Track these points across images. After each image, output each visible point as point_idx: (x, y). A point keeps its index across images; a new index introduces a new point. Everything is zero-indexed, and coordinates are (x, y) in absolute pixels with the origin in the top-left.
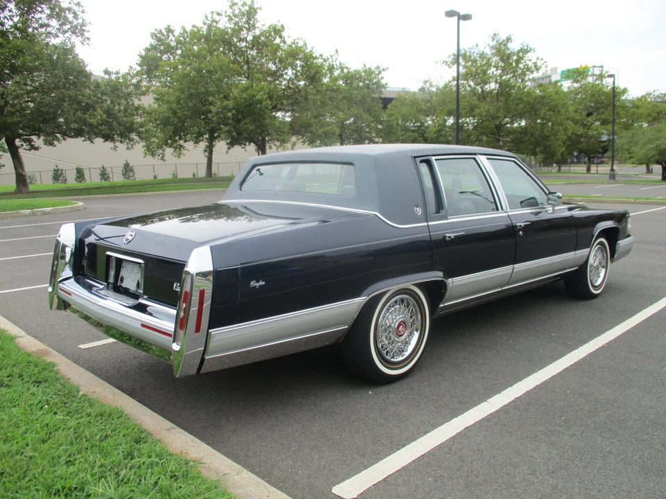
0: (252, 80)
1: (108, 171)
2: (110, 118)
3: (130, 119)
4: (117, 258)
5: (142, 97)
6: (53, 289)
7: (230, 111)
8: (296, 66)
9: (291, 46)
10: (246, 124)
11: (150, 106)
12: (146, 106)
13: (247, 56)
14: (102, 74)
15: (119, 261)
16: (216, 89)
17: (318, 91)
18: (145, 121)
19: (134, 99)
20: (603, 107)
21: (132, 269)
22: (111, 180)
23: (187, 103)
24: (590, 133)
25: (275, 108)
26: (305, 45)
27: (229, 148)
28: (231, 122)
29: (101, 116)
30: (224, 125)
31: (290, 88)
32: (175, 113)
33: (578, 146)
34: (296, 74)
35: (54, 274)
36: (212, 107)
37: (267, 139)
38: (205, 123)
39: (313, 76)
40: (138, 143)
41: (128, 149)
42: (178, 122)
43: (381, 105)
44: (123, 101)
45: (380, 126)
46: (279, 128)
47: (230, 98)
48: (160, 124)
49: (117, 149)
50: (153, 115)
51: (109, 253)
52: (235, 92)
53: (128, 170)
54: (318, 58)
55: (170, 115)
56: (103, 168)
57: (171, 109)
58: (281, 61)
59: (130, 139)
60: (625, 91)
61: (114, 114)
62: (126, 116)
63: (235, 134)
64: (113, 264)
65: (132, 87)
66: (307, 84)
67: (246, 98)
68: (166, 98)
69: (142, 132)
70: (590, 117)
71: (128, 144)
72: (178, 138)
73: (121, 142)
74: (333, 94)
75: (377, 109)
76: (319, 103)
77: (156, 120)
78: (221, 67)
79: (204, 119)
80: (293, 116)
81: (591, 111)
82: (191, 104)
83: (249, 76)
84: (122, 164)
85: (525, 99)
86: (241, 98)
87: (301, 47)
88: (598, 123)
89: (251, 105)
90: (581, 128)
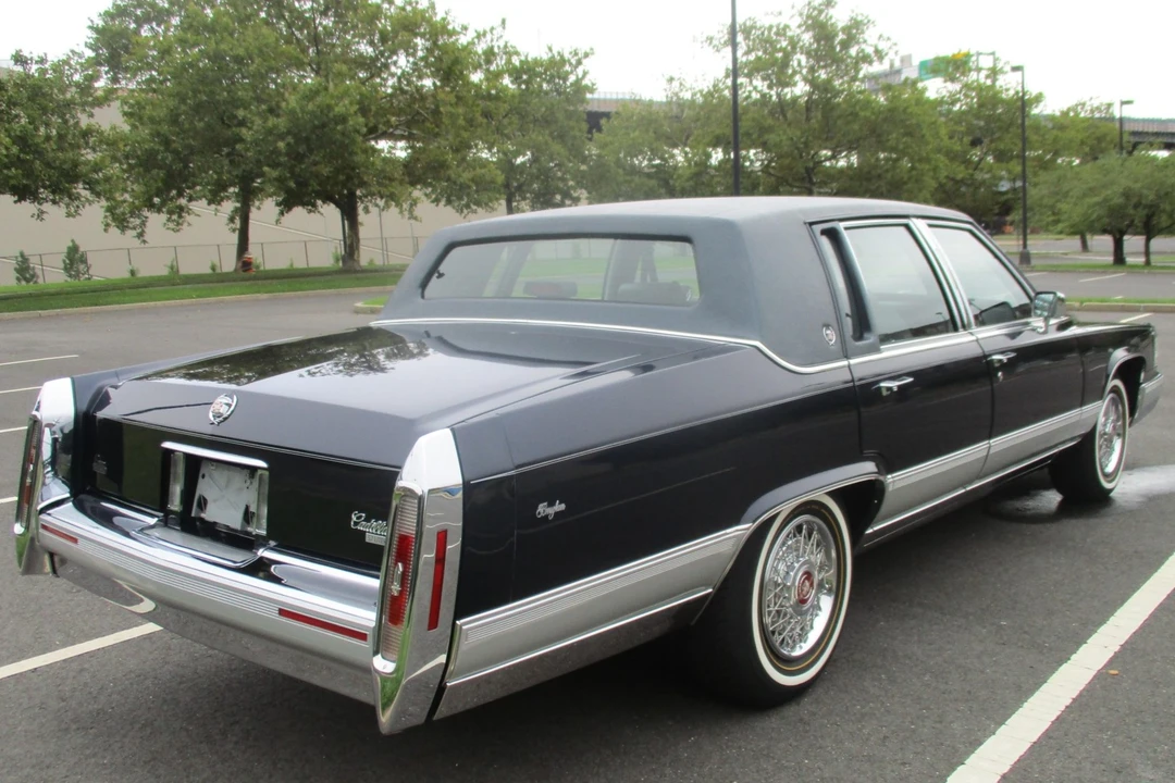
0: (326, 76)
1: (34, 262)
2: (28, 154)
3: (70, 155)
4: (188, 456)
5: (96, 111)
6: (27, 528)
7: (282, 137)
8: (415, 47)
9: (403, 9)
10: (315, 164)
11: (113, 128)
12: (106, 128)
13: (316, 28)
14: (11, 64)
15: (194, 463)
16: (251, 94)
17: (459, 98)
18: (103, 159)
19: (79, 115)
20: (1000, 128)
21: (229, 482)
22: (40, 281)
23: (192, 122)
24: (979, 176)
25: (375, 132)
26: (432, 6)
27: (282, 213)
28: (283, 159)
29: (7, 149)
30: (269, 166)
31: (403, 92)
32: (167, 143)
34: (415, 64)
35: (27, 493)
36: (244, 131)
37: (358, 193)
38: (232, 162)
39: (450, 68)
40: (90, 202)
41: (69, 215)
42: (174, 160)
43: (585, 126)
44: (55, 119)
45: (583, 167)
46: (383, 171)
47: (281, 112)
48: (136, 165)
49: (45, 216)
50: (121, 145)
51: (168, 445)
52: (292, 101)
53: (75, 259)
54: (459, 33)
55: (156, 147)
56: (22, 255)
57: (158, 134)
58: (384, 39)
59: (70, 196)
60: (1038, 99)
61: (37, 145)
62: (61, 149)
63: (292, 184)
64: (179, 470)
65: (74, 89)
66: (438, 84)
67: (313, 111)
68: (148, 111)
69: (97, 182)
70: (978, 148)
71: (68, 206)
72: (174, 192)
73: (54, 202)
74: (489, 103)
75: (578, 134)
76: (461, 122)
77: (127, 157)
78: (261, 51)
79: (228, 155)
80: (411, 147)
81: (979, 135)
82: (201, 124)
83: (319, 68)
84: (64, 248)
85: (862, 114)
86: (303, 111)
87: (424, 11)
88: (990, 159)
89: (324, 125)
90: (962, 167)
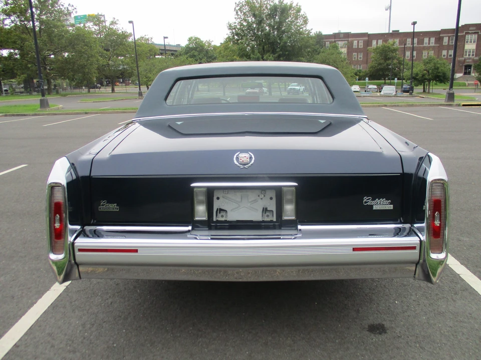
21: (243, 198)
33: (104, 73)
51: (198, 184)
